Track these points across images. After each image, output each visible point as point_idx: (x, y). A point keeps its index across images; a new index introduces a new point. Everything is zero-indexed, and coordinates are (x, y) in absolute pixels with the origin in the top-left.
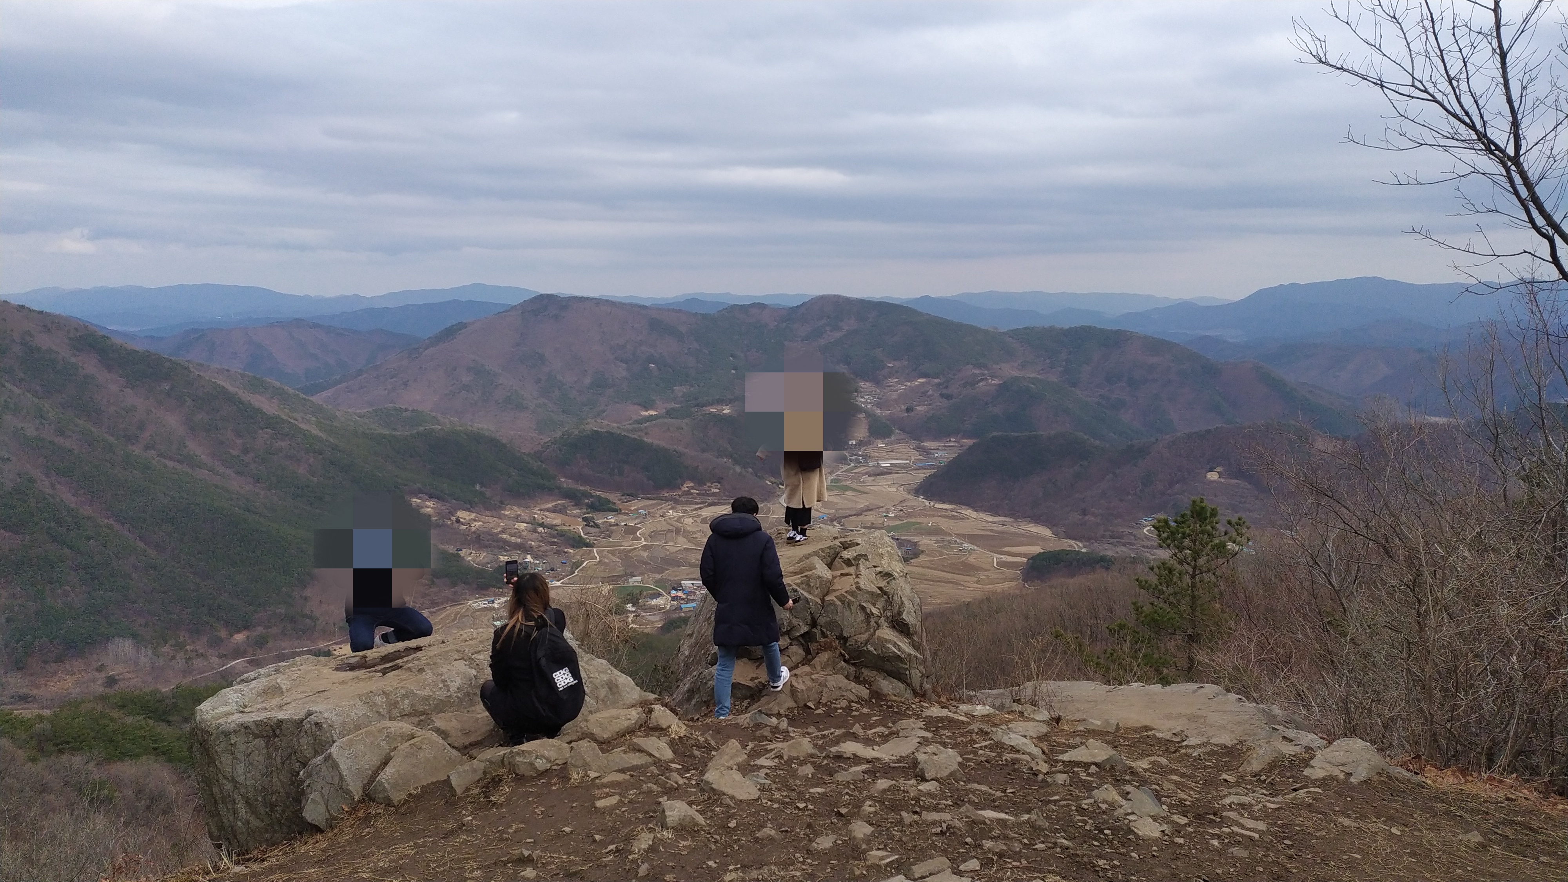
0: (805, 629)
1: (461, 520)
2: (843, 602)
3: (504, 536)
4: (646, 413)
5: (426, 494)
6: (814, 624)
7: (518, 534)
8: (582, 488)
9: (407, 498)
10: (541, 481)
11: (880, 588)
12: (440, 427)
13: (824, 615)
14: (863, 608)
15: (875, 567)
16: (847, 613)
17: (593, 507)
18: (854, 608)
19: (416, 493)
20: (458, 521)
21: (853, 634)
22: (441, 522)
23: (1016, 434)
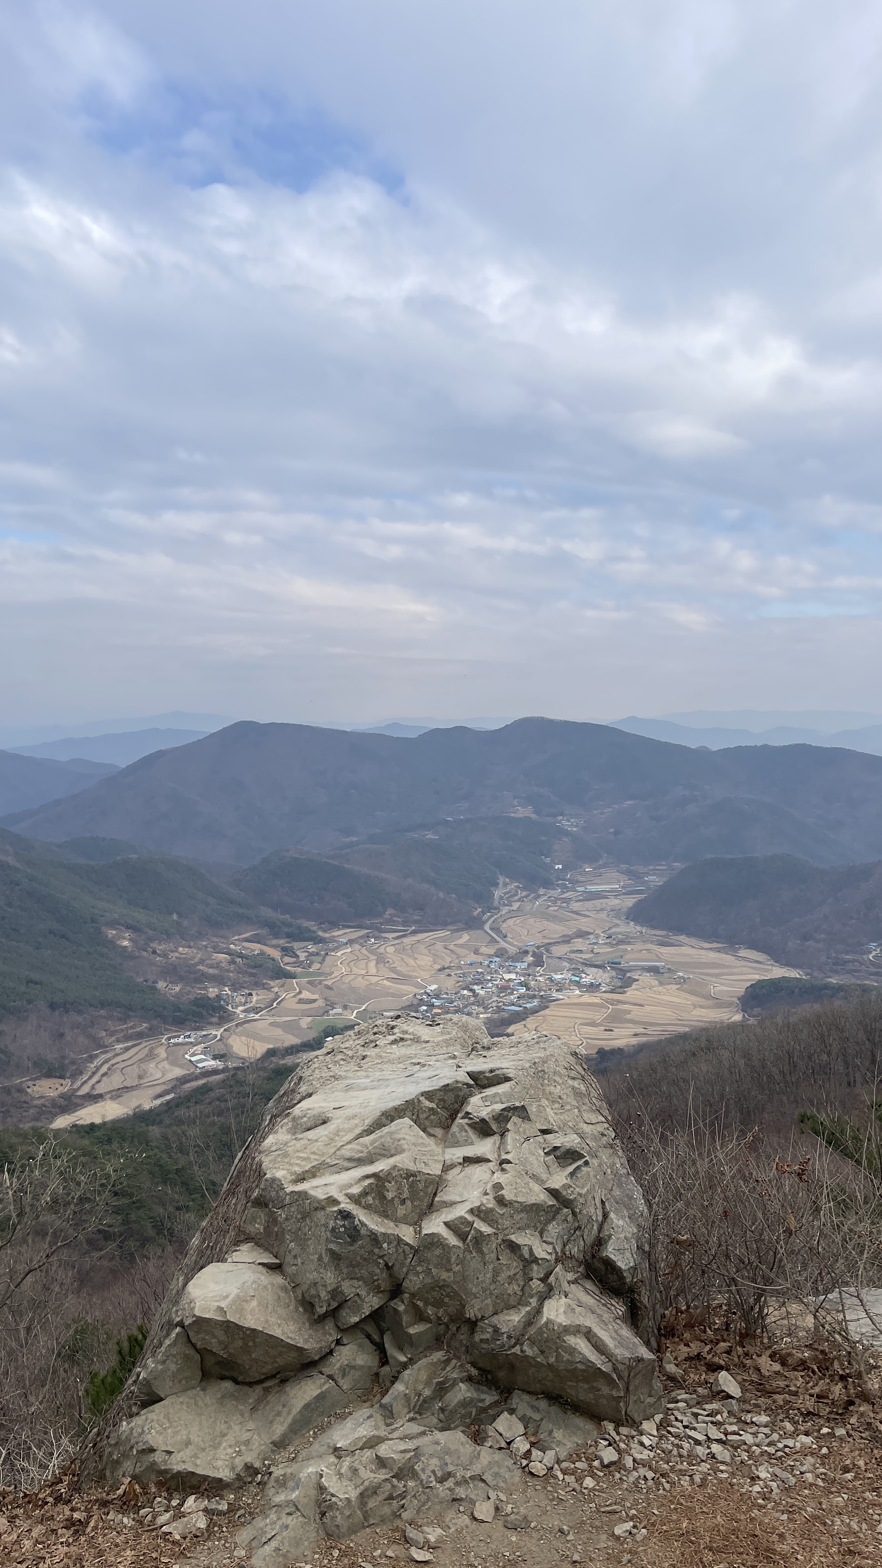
0: (372, 1302)
1: (158, 951)
2: (463, 1237)
3: (201, 967)
4: (348, 840)
5: (123, 925)
6: (396, 1291)
7: (217, 966)
8: (281, 917)
9: (103, 929)
10: (241, 911)
11: (554, 1193)
12: (136, 856)
13: (419, 1269)
14: (514, 1247)
15: (544, 1132)
16: (474, 1262)
17: (291, 937)
18: (490, 1249)
19: (113, 924)
20: (154, 952)
21: (491, 1310)
22: (137, 954)
23: (730, 856)
